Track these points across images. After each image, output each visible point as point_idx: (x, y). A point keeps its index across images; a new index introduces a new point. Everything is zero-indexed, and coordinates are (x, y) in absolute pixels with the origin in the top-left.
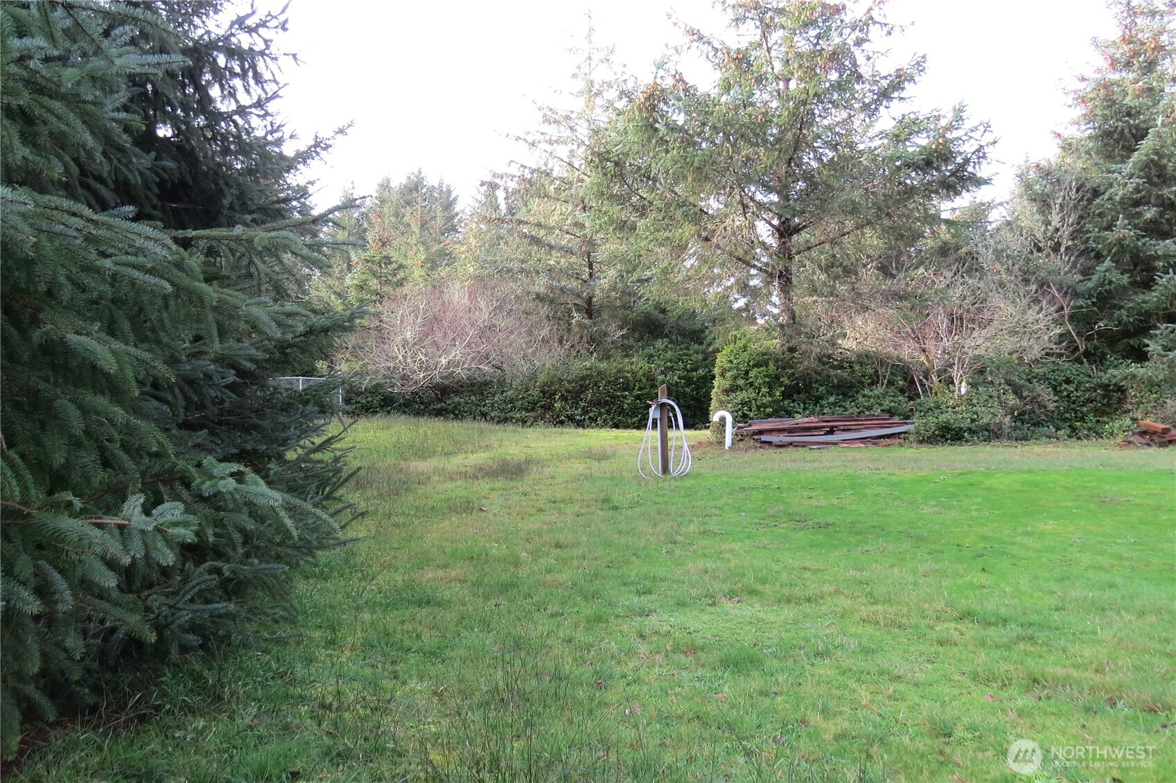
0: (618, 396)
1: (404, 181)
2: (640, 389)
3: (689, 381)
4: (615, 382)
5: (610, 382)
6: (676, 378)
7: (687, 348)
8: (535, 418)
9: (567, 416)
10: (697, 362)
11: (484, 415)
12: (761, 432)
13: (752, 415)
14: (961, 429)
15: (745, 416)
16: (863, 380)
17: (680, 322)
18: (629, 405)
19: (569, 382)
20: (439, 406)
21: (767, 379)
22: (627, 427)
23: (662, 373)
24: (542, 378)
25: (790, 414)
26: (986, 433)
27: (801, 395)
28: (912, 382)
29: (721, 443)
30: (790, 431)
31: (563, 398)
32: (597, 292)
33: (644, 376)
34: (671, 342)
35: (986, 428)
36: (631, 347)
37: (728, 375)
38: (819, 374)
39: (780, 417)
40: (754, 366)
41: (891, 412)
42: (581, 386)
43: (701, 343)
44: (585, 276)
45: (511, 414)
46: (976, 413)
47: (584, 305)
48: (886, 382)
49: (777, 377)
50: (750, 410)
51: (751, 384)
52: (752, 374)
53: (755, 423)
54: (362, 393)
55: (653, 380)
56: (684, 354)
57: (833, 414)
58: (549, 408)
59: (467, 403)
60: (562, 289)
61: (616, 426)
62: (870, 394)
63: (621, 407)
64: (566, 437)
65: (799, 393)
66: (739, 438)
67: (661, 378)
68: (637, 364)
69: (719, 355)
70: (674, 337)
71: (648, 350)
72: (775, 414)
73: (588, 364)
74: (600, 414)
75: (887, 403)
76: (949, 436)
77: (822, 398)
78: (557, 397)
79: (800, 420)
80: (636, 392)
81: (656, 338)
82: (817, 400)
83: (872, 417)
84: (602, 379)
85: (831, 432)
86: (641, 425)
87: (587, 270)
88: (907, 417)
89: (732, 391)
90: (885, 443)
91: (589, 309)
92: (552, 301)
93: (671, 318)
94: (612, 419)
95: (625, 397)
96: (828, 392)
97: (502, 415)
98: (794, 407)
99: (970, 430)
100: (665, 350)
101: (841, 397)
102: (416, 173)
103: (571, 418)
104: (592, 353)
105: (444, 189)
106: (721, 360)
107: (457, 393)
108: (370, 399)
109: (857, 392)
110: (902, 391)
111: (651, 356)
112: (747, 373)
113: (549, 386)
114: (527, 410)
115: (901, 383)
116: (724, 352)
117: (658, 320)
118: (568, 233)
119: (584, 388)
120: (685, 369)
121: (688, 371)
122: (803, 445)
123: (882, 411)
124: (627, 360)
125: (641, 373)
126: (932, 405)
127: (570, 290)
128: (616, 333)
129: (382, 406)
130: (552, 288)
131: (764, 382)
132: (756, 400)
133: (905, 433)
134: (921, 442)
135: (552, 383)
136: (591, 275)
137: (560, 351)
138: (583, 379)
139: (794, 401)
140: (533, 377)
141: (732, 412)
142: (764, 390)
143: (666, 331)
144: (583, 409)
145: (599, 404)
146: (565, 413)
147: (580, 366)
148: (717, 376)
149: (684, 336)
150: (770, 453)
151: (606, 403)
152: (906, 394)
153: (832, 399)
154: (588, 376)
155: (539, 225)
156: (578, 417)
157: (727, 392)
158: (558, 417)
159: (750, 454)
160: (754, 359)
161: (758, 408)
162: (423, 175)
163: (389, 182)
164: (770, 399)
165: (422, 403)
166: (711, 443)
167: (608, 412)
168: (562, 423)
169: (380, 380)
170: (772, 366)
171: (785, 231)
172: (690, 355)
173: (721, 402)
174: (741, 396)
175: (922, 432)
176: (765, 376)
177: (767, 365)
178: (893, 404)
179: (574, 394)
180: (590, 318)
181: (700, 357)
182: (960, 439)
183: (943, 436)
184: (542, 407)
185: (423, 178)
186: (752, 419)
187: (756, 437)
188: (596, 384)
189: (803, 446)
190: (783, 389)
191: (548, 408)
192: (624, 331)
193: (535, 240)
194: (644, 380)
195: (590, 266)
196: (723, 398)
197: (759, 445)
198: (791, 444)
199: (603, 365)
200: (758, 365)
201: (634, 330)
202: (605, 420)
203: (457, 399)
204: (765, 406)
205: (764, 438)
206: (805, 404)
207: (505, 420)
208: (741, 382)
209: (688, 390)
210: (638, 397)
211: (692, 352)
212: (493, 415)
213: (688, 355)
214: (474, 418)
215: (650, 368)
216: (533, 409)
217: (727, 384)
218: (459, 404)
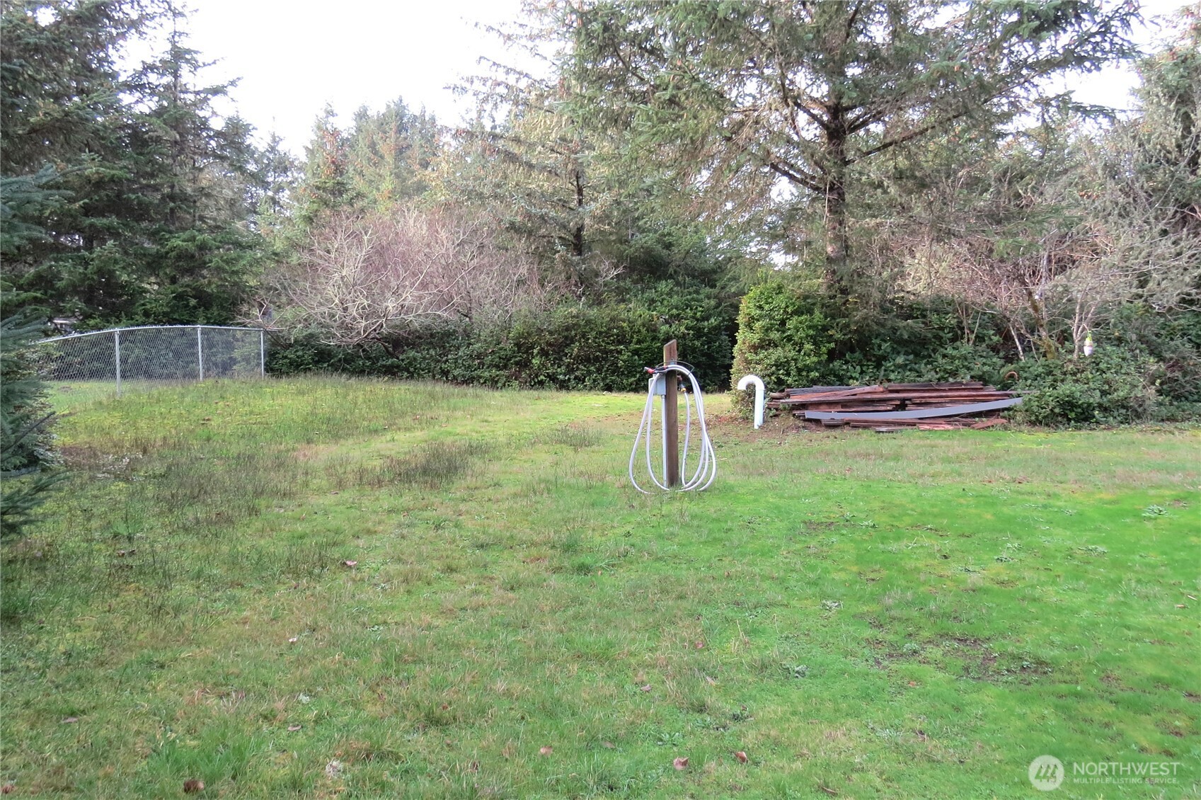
0: (611, 351)
1: (383, 110)
2: (639, 342)
3: (699, 333)
4: (607, 334)
5: (601, 333)
6: (683, 329)
7: (697, 292)
8: (507, 377)
9: (548, 376)
10: (708, 309)
11: (445, 373)
12: (804, 406)
13: (790, 380)
14: (1089, 405)
15: (780, 382)
16: (941, 333)
17: (689, 260)
18: (624, 361)
19: (551, 333)
20: (390, 362)
21: (811, 332)
22: (621, 389)
23: (666, 322)
24: (517, 327)
25: (842, 380)
26: (1124, 411)
27: (857, 354)
28: (1008, 338)
29: (748, 419)
30: (845, 405)
31: (543, 353)
32: (587, 221)
33: (644, 325)
34: (678, 284)
35: (1123, 404)
36: (628, 291)
37: (758, 325)
38: (883, 326)
39: (829, 384)
40: (794, 313)
41: (984, 380)
42: (566, 338)
43: (713, 286)
44: (573, 204)
45: (478, 372)
46: (1107, 382)
47: (571, 238)
48: (973, 337)
49: (825, 329)
50: (788, 374)
51: (789, 339)
52: (790, 324)
53: (795, 393)
54: (291, 345)
55: (654, 331)
56: (693, 299)
57: (902, 381)
58: (526, 366)
59: (424, 358)
60: (542, 217)
61: (609, 388)
62: (955, 353)
63: (614, 364)
64: (542, 404)
65: (853, 351)
66: (773, 412)
67: (664, 328)
68: (635, 311)
69: (744, 300)
70: (680, 278)
71: (651, 294)
72: (823, 380)
73: (574, 311)
74: (589, 373)
75: (978, 367)
76: (1072, 415)
77: (885, 358)
78: (535, 351)
79: (858, 389)
80: (633, 346)
81: (659, 279)
82: (879, 362)
83: (958, 387)
84: (592, 329)
85: (902, 406)
86: (640, 387)
87: (576, 197)
88: (1005, 387)
89: (762, 348)
90: (981, 425)
91: (578, 243)
92: (530, 233)
93: (677, 254)
94: (603, 379)
95: (620, 352)
96: (893, 349)
97: (468, 374)
98: (847, 370)
99: (1100, 406)
100: (670, 294)
101: (911, 357)
102: (396, 100)
103: (553, 378)
104: (580, 297)
105: (427, 119)
106: (747, 306)
107: (413, 346)
108: (300, 353)
109: (935, 351)
110: (995, 349)
111: (653, 301)
112: (783, 323)
113: (526, 338)
114: (497, 367)
115: (995, 339)
116: (751, 294)
117: (661, 257)
118: (552, 150)
119: (569, 341)
120: (694, 317)
121: (697, 320)
122: (866, 425)
123: (972, 377)
124: (622, 306)
125: (639, 322)
126: (1040, 370)
127: (553, 218)
128: (609, 272)
129: (316, 363)
130: (529, 216)
131: (807, 336)
132: (796, 360)
133: (1008, 409)
134: (1033, 423)
135: (529, 334)
136: (580, 202)
137: (539, 295)
138: (568, 329)
139: (847, 362)
140: (507, 327)
141: (763, 377)
142: (808, 347)
143: (671, 270)
144: (568, 366)
145: (587, 360)
146: (545, 372)
147: (564, 313)
148: (741, 326)
149: (694, 277)
150: (820, 438)
151: (597, 359)
152: (1001, 354)
153: (900, 360)
154: (574, 325)
155: (517, 140)
156: (561, 377)
157: (755, 348)
158: (537, 376)
159: (791, 438)
160: (793, 304)
161: (799, 371)
162: (404, 103)
163: (366, 111)
164: (815, 359)
165: (369, 358)
166: (734, 419)
167: (599, 371)
168: (541, 383)
169: (314, 329)
170: (817, 313)
171: (836, 130)
172: (701, 301)
173: (748, 362)
174: (777, 354)
175: (1035, 409)
176: (809, 327)
177: (810, 311)
178: (986, 368)
179: (558, 346)
180: (580, 254)
181: (713, 302)
182: (1086, 419)
183: (1065, 415)
184: (517, 363)
185: (404, 107)
186: (789, 386)
187: (797, 413)
188: (584, 336)
189: (865, 427)
190: (833, 345)
191: (525, 364)
192: (620, 270)
193: (511, 158)
194: (643, 330)
195: (580, 192)
196: (750, 356)
197: (801, 424)
198: (847, 423)
199: (593, 312)
200: (798, 312)
201: (631, 269)
202: (594, 381)
203: (412, 354)
204: (808, 369)
205: (809, 414)
206: (862, 366)
207: (468, 381)
208: (775, 335)
209: (697, 343)
210: (636, 352)
211: (702, 296)
212: (456, 373)
213: (697, 300)
214: (434, 376)
215: (652, 316)
216: (505, 367)
217: (755, 338)
218: (415, 359)
